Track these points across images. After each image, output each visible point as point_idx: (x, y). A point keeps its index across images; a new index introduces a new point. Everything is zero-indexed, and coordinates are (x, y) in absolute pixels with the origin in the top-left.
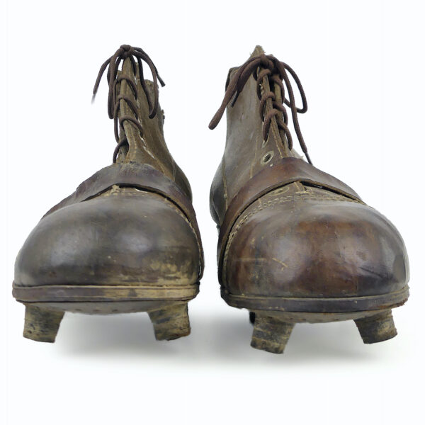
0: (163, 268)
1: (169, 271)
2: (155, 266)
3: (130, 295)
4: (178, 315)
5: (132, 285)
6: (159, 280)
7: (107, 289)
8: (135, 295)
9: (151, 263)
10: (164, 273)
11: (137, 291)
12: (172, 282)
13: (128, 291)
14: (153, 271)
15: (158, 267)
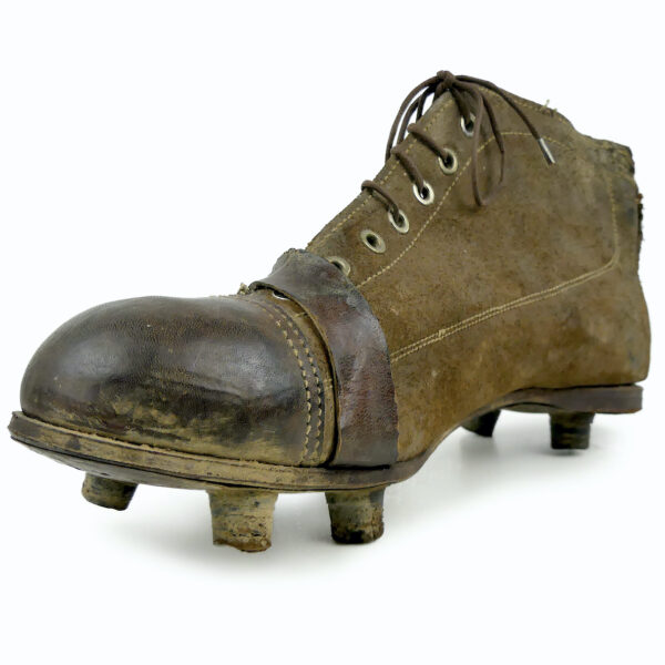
0: (139, 413)
1: (154, 422)
2: (121, 406)
3: (69, 445)
4: (235, 509)
5: (80, 431)
6: (128, 432)
7: (45, 428)
8: (78, 447)
9: (114, 399)
10: (142, 422)
11: (82, 442)
12: (164, 442)
13: (68, 438)
14: (116, 415)
15: (126, 410)
